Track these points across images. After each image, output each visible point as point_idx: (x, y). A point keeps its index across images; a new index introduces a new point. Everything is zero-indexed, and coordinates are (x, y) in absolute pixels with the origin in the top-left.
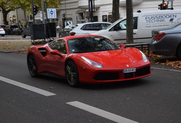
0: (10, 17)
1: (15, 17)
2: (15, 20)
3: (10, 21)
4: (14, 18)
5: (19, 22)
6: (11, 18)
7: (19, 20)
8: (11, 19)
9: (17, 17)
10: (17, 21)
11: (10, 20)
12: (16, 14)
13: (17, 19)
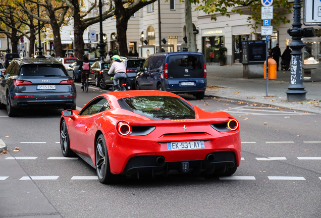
0: (141, 31)
1: (153, 30)
2: (153, 38)
3: (140, 42)
4: (151, 34)
5: (162, 43)
6: (142, 33)
7: (162, 39)
8: (143, 36)
9: (157, 31)
10: (157, 39)
11: (140, 38)
12: (157, 21)
13: (157, 36)
